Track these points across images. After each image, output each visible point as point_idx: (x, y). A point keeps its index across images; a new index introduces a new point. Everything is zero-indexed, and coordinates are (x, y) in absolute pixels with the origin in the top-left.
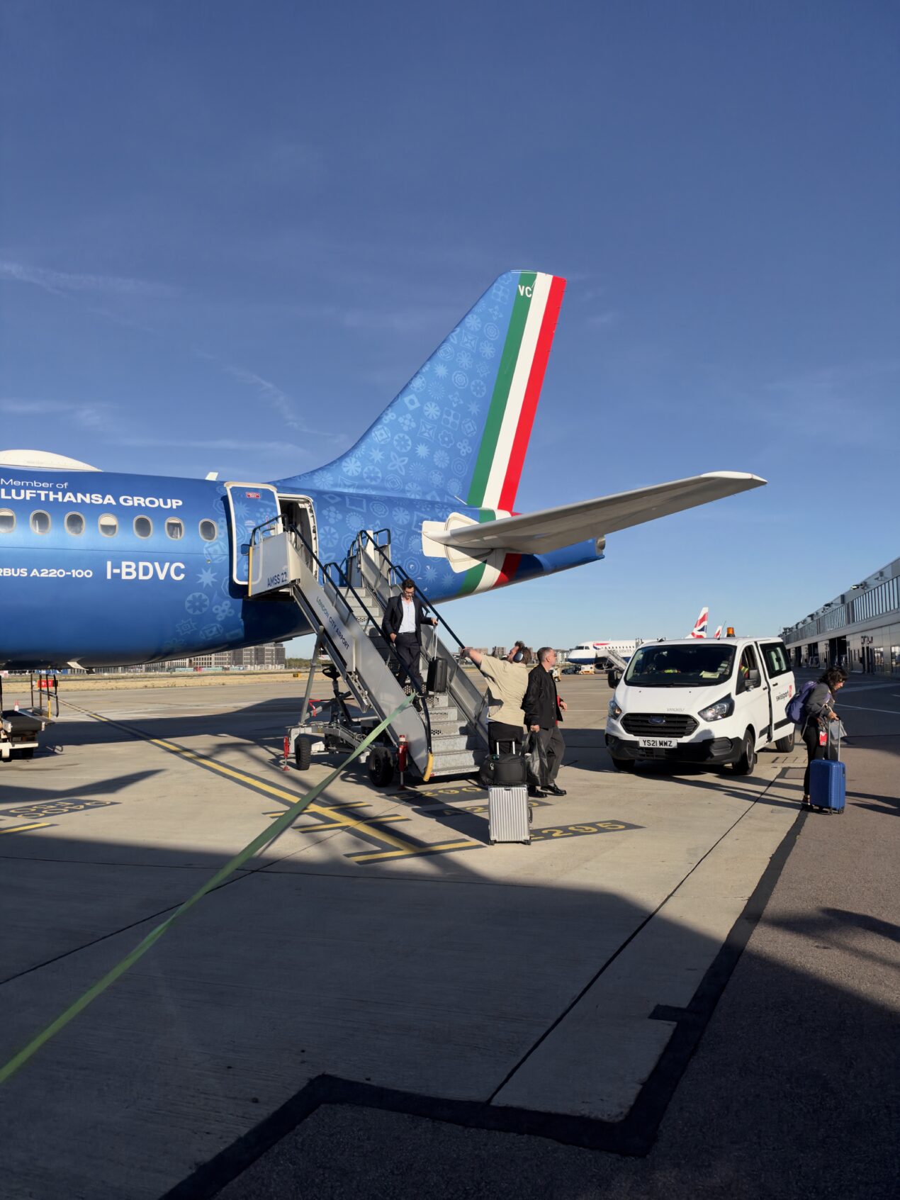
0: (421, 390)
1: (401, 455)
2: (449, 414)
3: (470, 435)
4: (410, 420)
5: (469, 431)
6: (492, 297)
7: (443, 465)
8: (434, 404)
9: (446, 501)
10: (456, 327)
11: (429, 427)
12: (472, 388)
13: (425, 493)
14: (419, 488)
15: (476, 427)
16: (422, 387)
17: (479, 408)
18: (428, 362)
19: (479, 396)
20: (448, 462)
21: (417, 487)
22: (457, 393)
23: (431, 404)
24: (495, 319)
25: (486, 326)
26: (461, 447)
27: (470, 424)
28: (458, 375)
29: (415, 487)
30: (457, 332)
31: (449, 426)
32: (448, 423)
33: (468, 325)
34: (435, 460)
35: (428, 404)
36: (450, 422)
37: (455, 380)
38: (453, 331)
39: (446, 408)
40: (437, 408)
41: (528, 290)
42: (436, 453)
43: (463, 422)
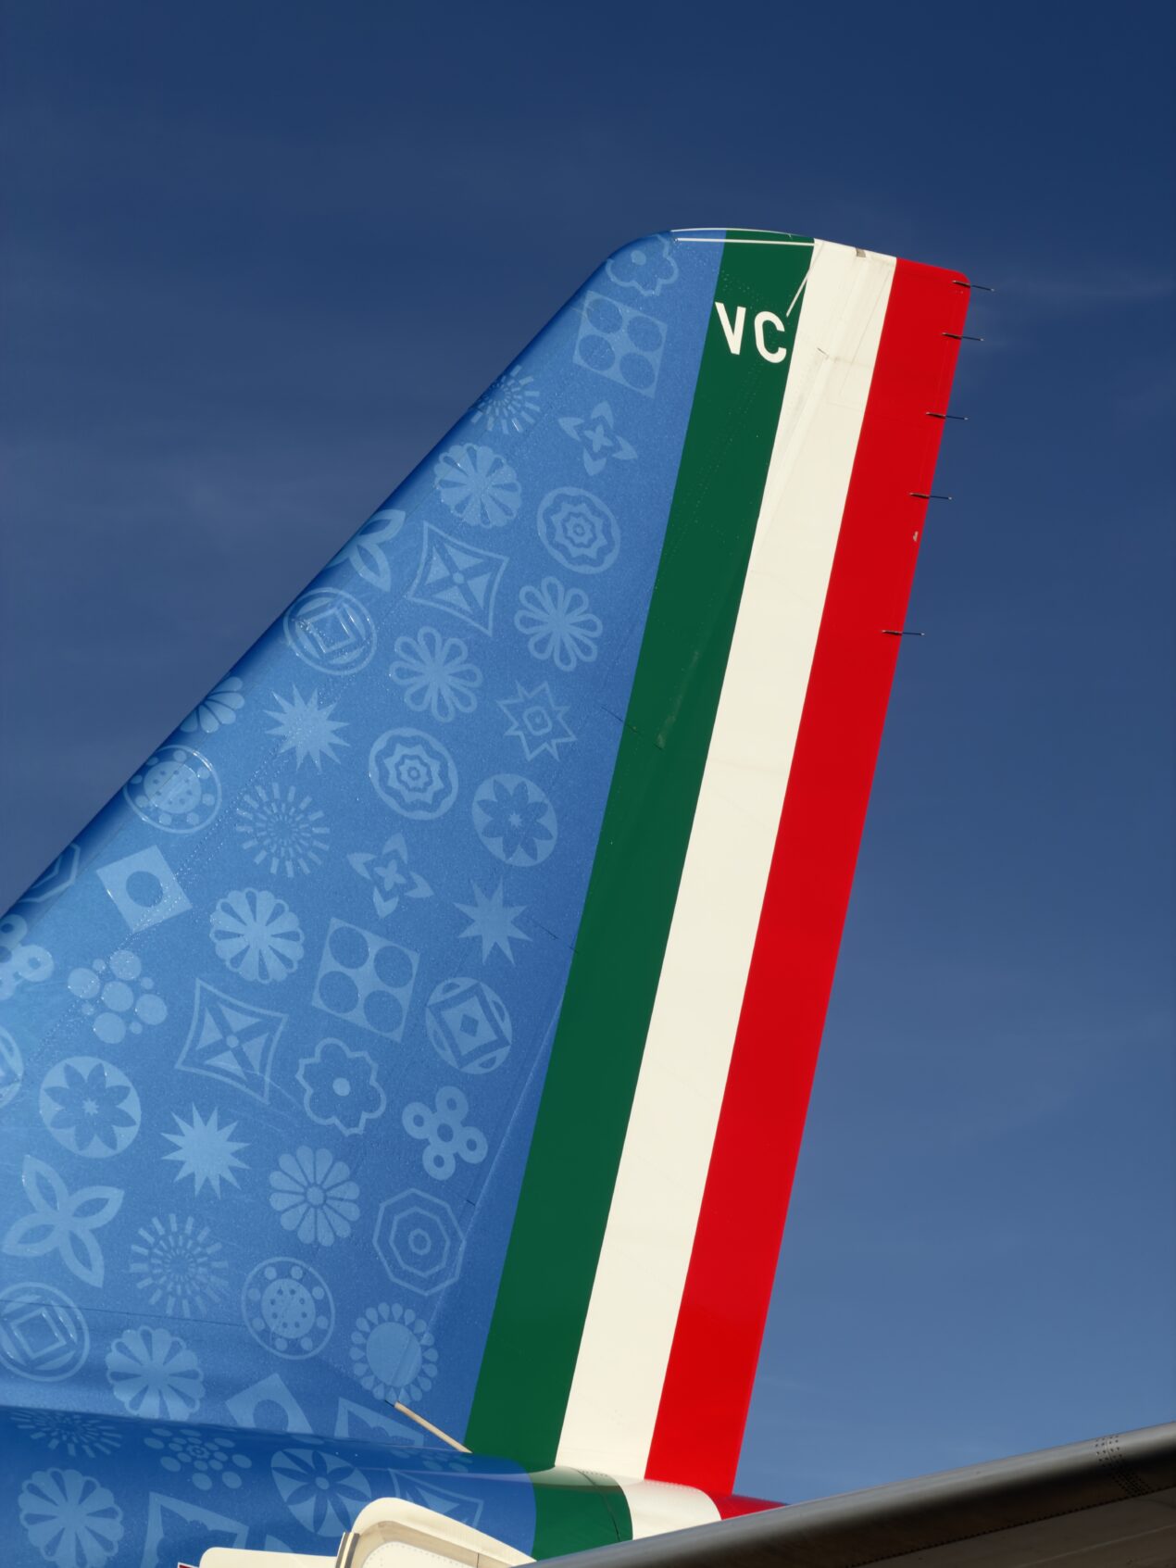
0: (196, 825)
1: (81, 1173)
2: (351, 952)
3: (474, 1068)
4: (134, 985)
5: (468, 1044)
6: (578, 359)
7: (327, 1231)
8: (266, 900)
9: (342, 1431)
10: (387, 504)
11: (238, 1022)
12: (480, 819)
13: (219, 1388)
14: (187, 1359)
15: (506, 1026)
16: (202, 810)
17: (517, 922)
18: (237, 683)
19: (521, 859)
20: (354, 1213)
21: (175, 1349)
22: (396, 843)
23: (252, 901)
24: (593, 467)
25: (547, 502)
26: (426, 1132)
27: (473, 1008)
28: (400, 750)
29: (161, 1351)
30: (387, 534)
31: (357, 1016)
32: (350, 1006)
33: (449, 497)
34: (278, 1202)
35: (237, 899)
36: (362, 995)
37: (384, 776)
38: (368, 528)
39: (336, 923)
40: (289, 922)
41: (768, 326)
42: (285, 1161)
43: (437, 996)
